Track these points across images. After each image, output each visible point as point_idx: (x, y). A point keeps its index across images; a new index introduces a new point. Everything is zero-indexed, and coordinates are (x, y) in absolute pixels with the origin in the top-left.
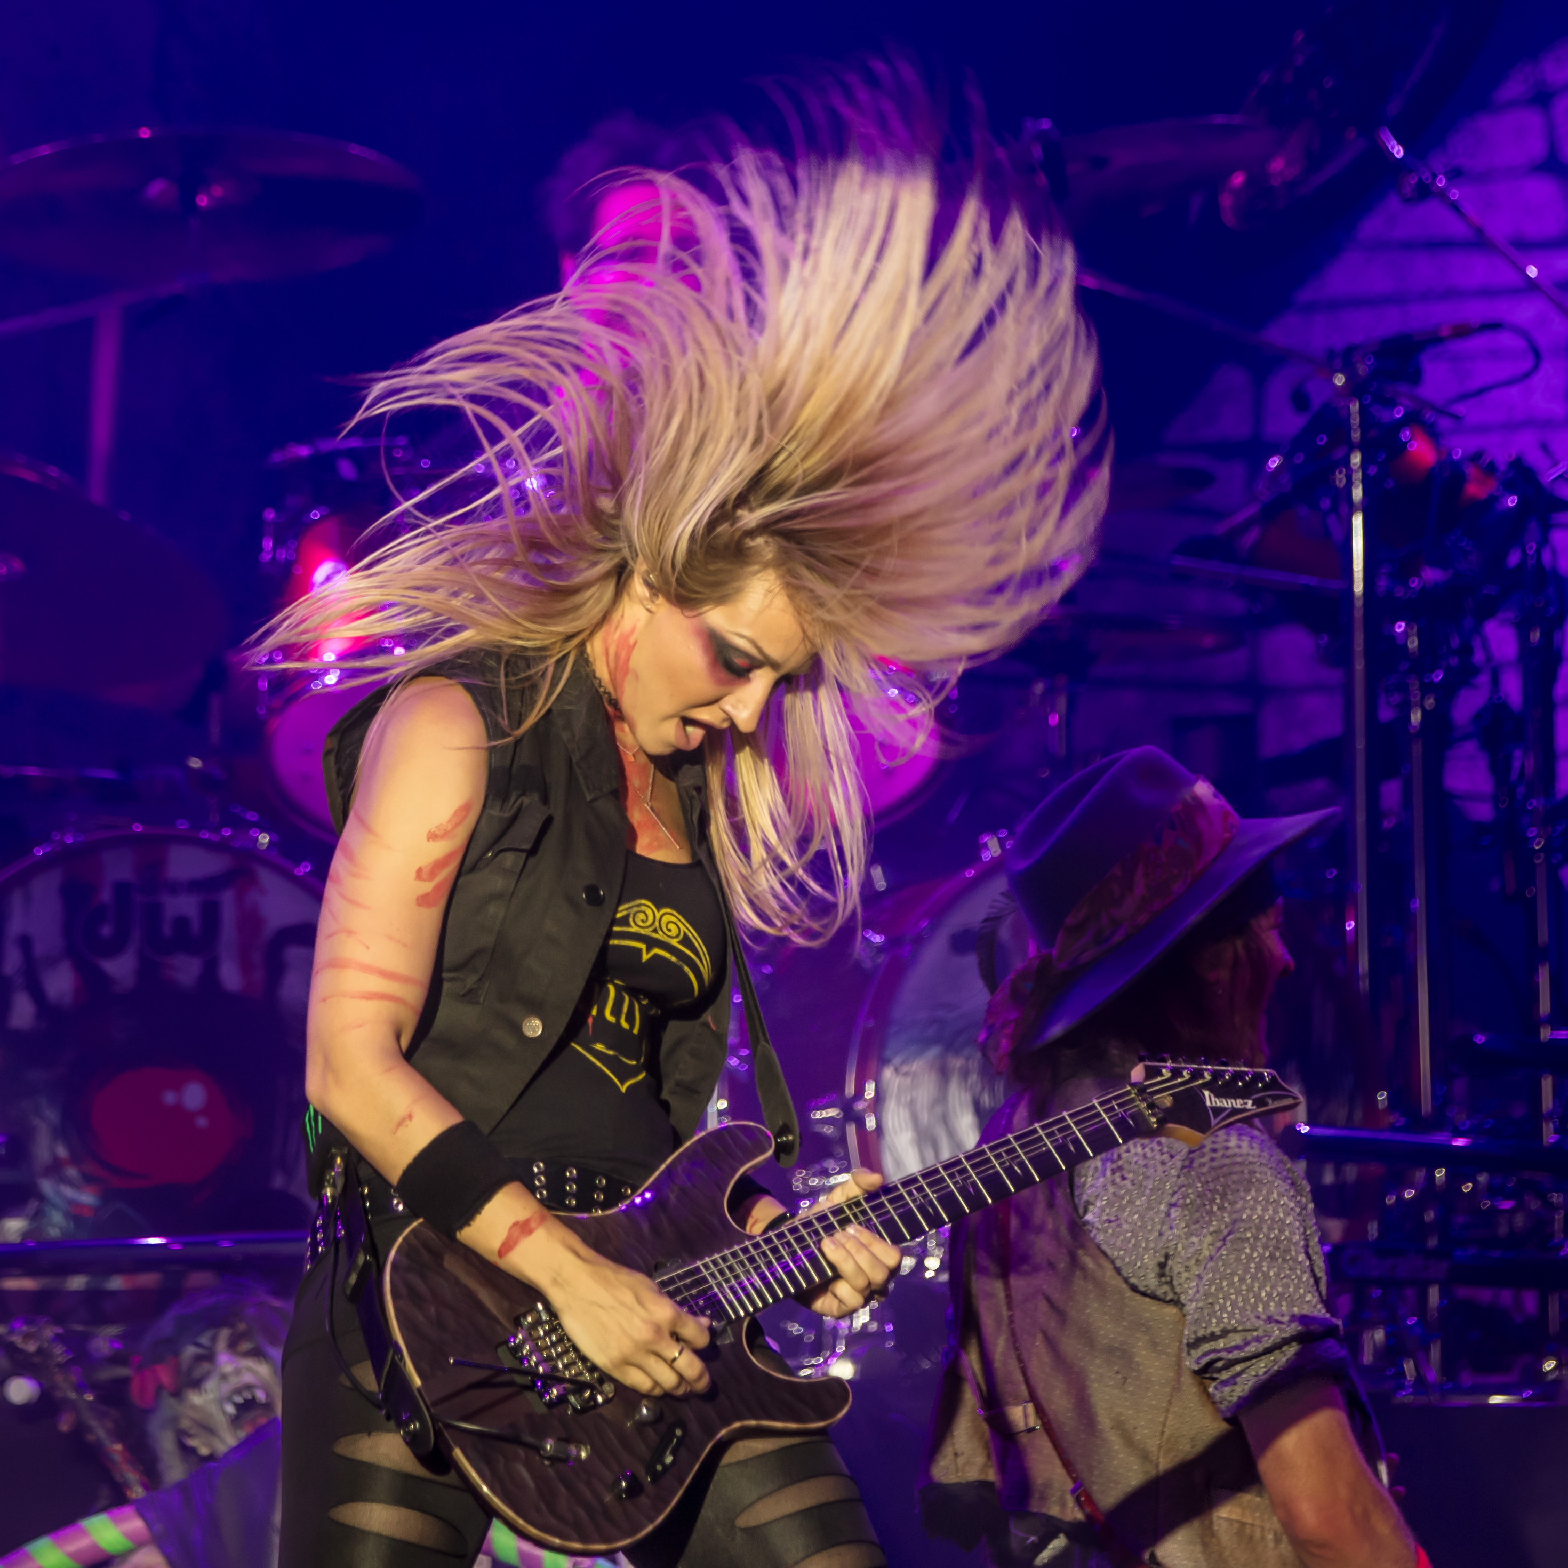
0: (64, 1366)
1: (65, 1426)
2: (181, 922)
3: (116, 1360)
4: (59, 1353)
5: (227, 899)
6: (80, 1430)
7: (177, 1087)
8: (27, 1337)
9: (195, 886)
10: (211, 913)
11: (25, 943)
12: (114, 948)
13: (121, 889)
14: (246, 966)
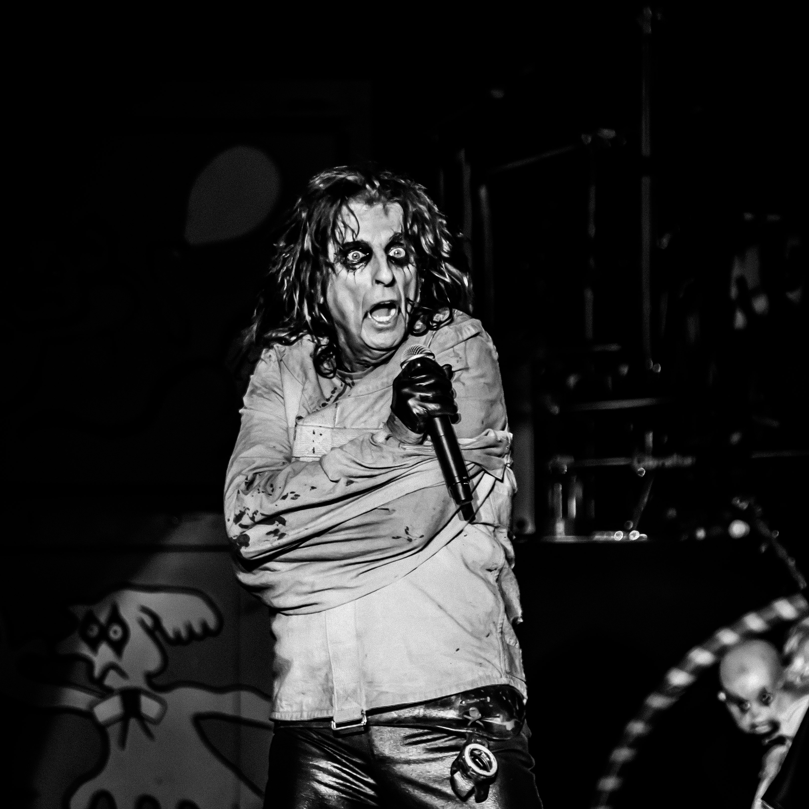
1: (763, 549)
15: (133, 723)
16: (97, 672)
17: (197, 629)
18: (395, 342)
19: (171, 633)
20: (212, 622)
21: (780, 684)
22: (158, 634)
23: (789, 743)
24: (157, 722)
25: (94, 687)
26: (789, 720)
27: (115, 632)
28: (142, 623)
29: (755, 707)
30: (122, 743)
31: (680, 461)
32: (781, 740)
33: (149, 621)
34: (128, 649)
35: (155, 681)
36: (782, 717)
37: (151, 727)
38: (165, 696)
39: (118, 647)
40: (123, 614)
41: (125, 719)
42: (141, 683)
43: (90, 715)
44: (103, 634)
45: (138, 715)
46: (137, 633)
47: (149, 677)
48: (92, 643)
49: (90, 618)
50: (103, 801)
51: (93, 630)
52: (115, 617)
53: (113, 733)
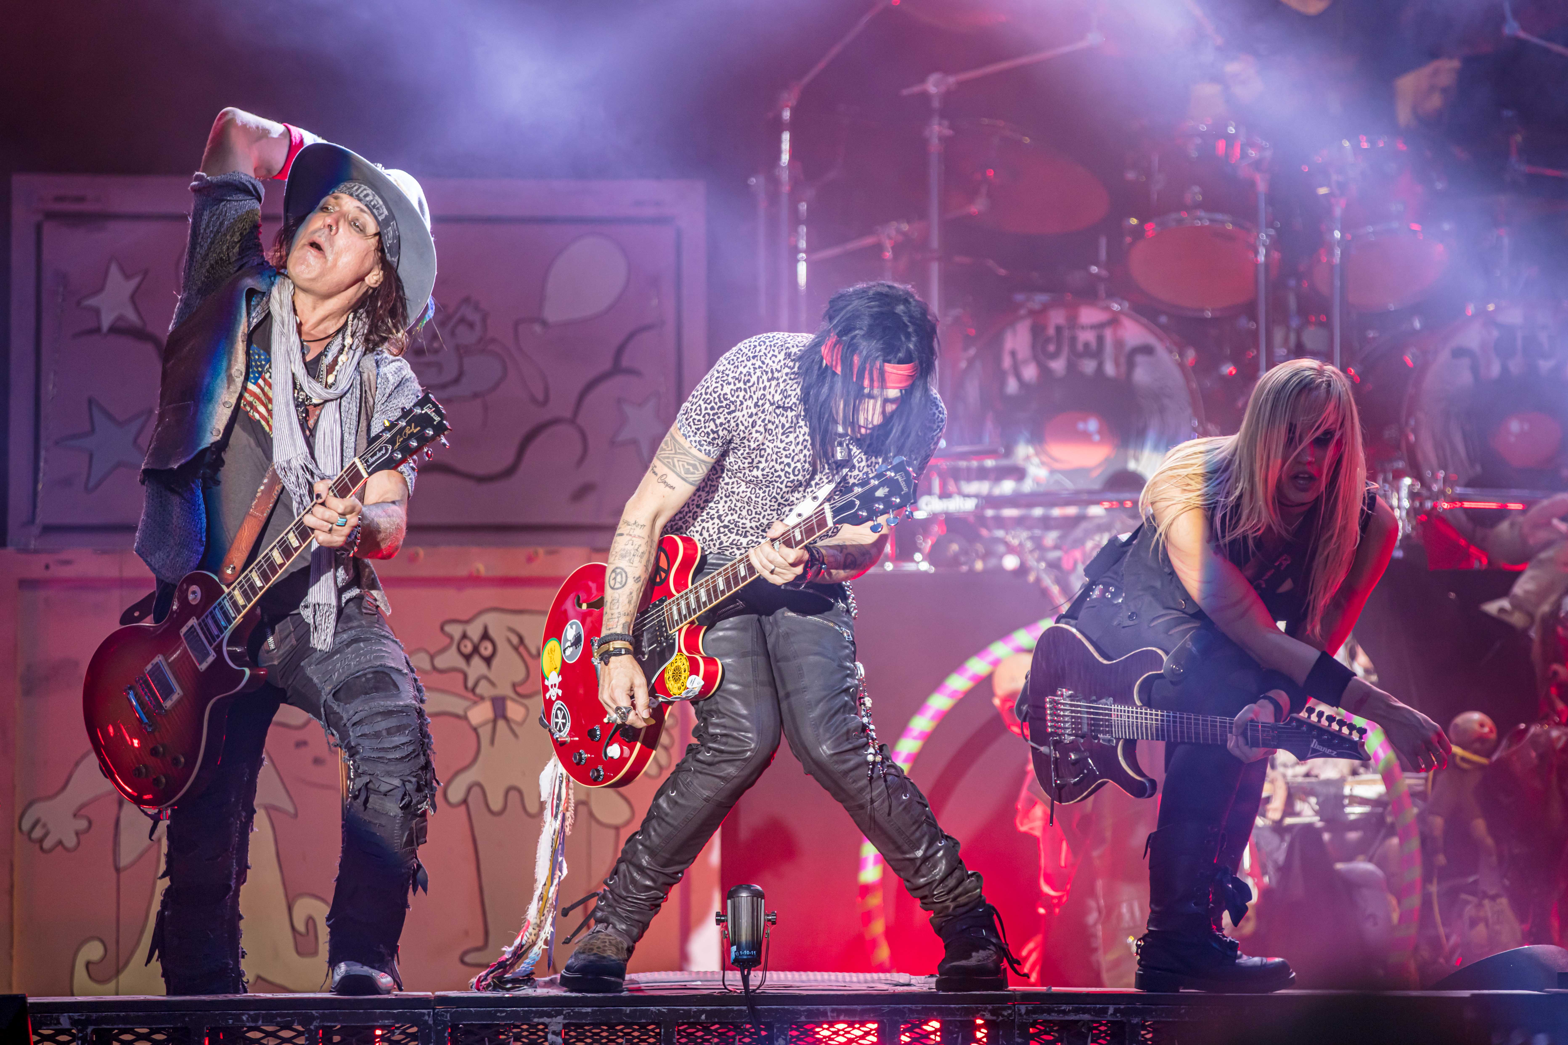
0: (1031, 551)
1: (1031, 578)
2: (1087, 345)
3: (1056, 547)
4: (1029, 545)
5: (1108, 334)
6: (1038, 580)
7: (1085, 420)
8: (1013, 538)
9: (1093, 327)
10: (1100, 339)
11: (1013, 354)
12: (1055, 356)
13: (1059, 329)
14: (1117, 364)
15: (501, 723)
16: (470, 684)
22: (522, 649)
24: (521, 724)
25: (470, 695)
30: (492, 742)
31: (963, 505)
33: (515, 640)
34: (495, 662)
35: (520, 690)
37: (514, 726)
38: (528, 702)
39: (488, 660)
40: (492, 633)
41: (495, 721)
42: (509, 692)
43: (465, 718)
44: (476, 649)
45: (505, 718)
46: (504, 649)
47: (514, 686)
48: (468, 658)
49: (464, 636)
50: (476, 790)
51: (468, 648)
52: (485, 636)
53: (485, 733)
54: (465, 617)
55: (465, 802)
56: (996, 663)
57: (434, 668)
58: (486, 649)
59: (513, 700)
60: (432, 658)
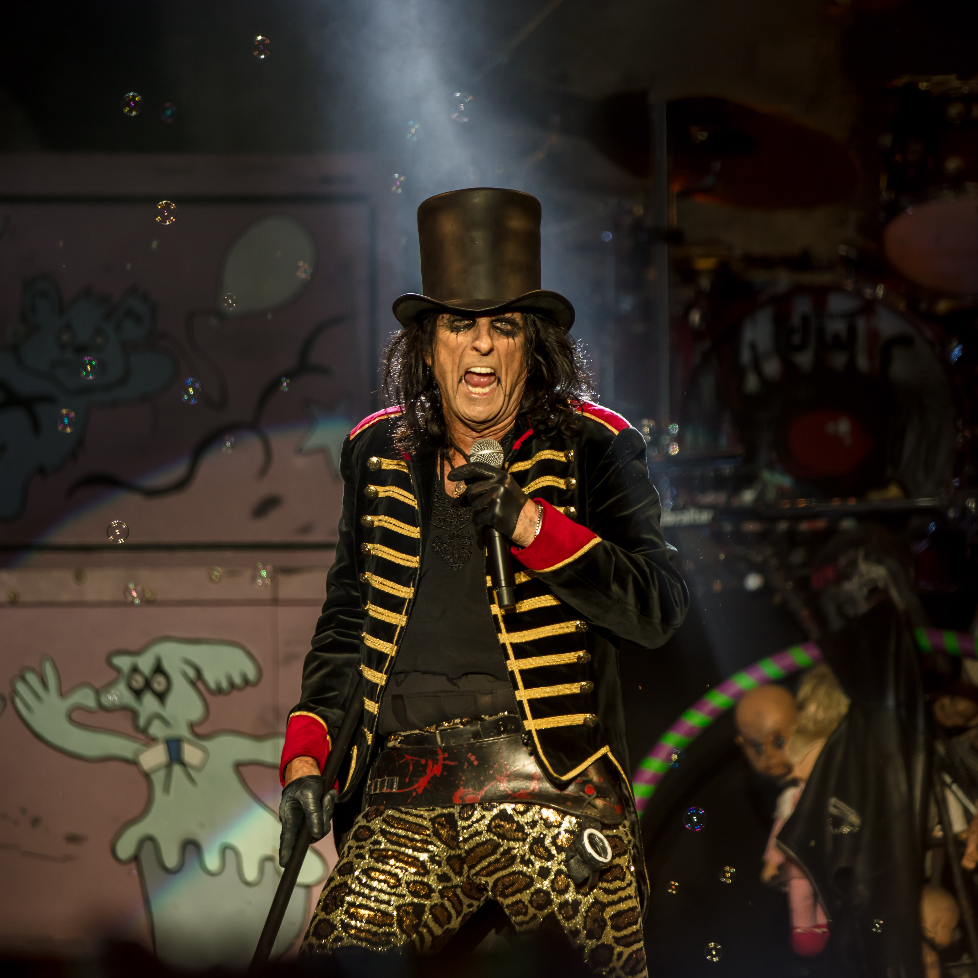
0: (778, 569)
1: (778, 600)
2: (836, 336)
3: (804, 565)
4: (775, 562)
6: (785, 602)
7: (835, 420)
8: (756, 553)
9: (844, 316)
12: (800, 348)
13: (805, 319)
14: (871, 357)
15: (177, 769)
16: (142, 722)
17: (238, 680)
18: (490, 415)
19: (212, 685)
20: (252, 674)
21: (794, 728)
22: (200, 685)
23: (802, 786)
24: (199, 769)
25: (141, 736)
26: (801, 763)
27: (159, 683)
28: (185, 675)
29: (769, 749)
30: (167, 789)
31: (697, 517)
32: (794, 783)
33: (191, 673)
35: (198, 730)
36: (795, 759)
37: (192, 772)
38: (207, 744)
39: (161, 697)
40: (167, 666)
41: (169, 766)
42: (184, 732)
43: (134, 763)
44: (148, 685)
45: (182, 763)
46: (180, 684)
47: (192, 726)
48: (138, 693)
49: (135, 670)
50: (148, 845)
51: (138, 682)
52: (159, 669)
53: (158, 779)
54: (133, 647)
55: (136, 858)
56: (740, 696)
57: (101, 706)
58: (159, 684)
59: (190, 743)
60: (98, 693)
